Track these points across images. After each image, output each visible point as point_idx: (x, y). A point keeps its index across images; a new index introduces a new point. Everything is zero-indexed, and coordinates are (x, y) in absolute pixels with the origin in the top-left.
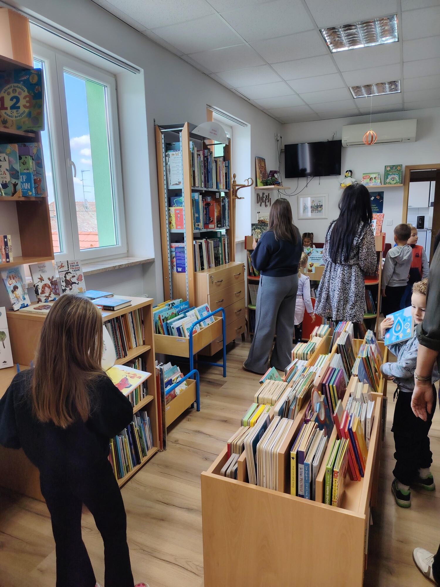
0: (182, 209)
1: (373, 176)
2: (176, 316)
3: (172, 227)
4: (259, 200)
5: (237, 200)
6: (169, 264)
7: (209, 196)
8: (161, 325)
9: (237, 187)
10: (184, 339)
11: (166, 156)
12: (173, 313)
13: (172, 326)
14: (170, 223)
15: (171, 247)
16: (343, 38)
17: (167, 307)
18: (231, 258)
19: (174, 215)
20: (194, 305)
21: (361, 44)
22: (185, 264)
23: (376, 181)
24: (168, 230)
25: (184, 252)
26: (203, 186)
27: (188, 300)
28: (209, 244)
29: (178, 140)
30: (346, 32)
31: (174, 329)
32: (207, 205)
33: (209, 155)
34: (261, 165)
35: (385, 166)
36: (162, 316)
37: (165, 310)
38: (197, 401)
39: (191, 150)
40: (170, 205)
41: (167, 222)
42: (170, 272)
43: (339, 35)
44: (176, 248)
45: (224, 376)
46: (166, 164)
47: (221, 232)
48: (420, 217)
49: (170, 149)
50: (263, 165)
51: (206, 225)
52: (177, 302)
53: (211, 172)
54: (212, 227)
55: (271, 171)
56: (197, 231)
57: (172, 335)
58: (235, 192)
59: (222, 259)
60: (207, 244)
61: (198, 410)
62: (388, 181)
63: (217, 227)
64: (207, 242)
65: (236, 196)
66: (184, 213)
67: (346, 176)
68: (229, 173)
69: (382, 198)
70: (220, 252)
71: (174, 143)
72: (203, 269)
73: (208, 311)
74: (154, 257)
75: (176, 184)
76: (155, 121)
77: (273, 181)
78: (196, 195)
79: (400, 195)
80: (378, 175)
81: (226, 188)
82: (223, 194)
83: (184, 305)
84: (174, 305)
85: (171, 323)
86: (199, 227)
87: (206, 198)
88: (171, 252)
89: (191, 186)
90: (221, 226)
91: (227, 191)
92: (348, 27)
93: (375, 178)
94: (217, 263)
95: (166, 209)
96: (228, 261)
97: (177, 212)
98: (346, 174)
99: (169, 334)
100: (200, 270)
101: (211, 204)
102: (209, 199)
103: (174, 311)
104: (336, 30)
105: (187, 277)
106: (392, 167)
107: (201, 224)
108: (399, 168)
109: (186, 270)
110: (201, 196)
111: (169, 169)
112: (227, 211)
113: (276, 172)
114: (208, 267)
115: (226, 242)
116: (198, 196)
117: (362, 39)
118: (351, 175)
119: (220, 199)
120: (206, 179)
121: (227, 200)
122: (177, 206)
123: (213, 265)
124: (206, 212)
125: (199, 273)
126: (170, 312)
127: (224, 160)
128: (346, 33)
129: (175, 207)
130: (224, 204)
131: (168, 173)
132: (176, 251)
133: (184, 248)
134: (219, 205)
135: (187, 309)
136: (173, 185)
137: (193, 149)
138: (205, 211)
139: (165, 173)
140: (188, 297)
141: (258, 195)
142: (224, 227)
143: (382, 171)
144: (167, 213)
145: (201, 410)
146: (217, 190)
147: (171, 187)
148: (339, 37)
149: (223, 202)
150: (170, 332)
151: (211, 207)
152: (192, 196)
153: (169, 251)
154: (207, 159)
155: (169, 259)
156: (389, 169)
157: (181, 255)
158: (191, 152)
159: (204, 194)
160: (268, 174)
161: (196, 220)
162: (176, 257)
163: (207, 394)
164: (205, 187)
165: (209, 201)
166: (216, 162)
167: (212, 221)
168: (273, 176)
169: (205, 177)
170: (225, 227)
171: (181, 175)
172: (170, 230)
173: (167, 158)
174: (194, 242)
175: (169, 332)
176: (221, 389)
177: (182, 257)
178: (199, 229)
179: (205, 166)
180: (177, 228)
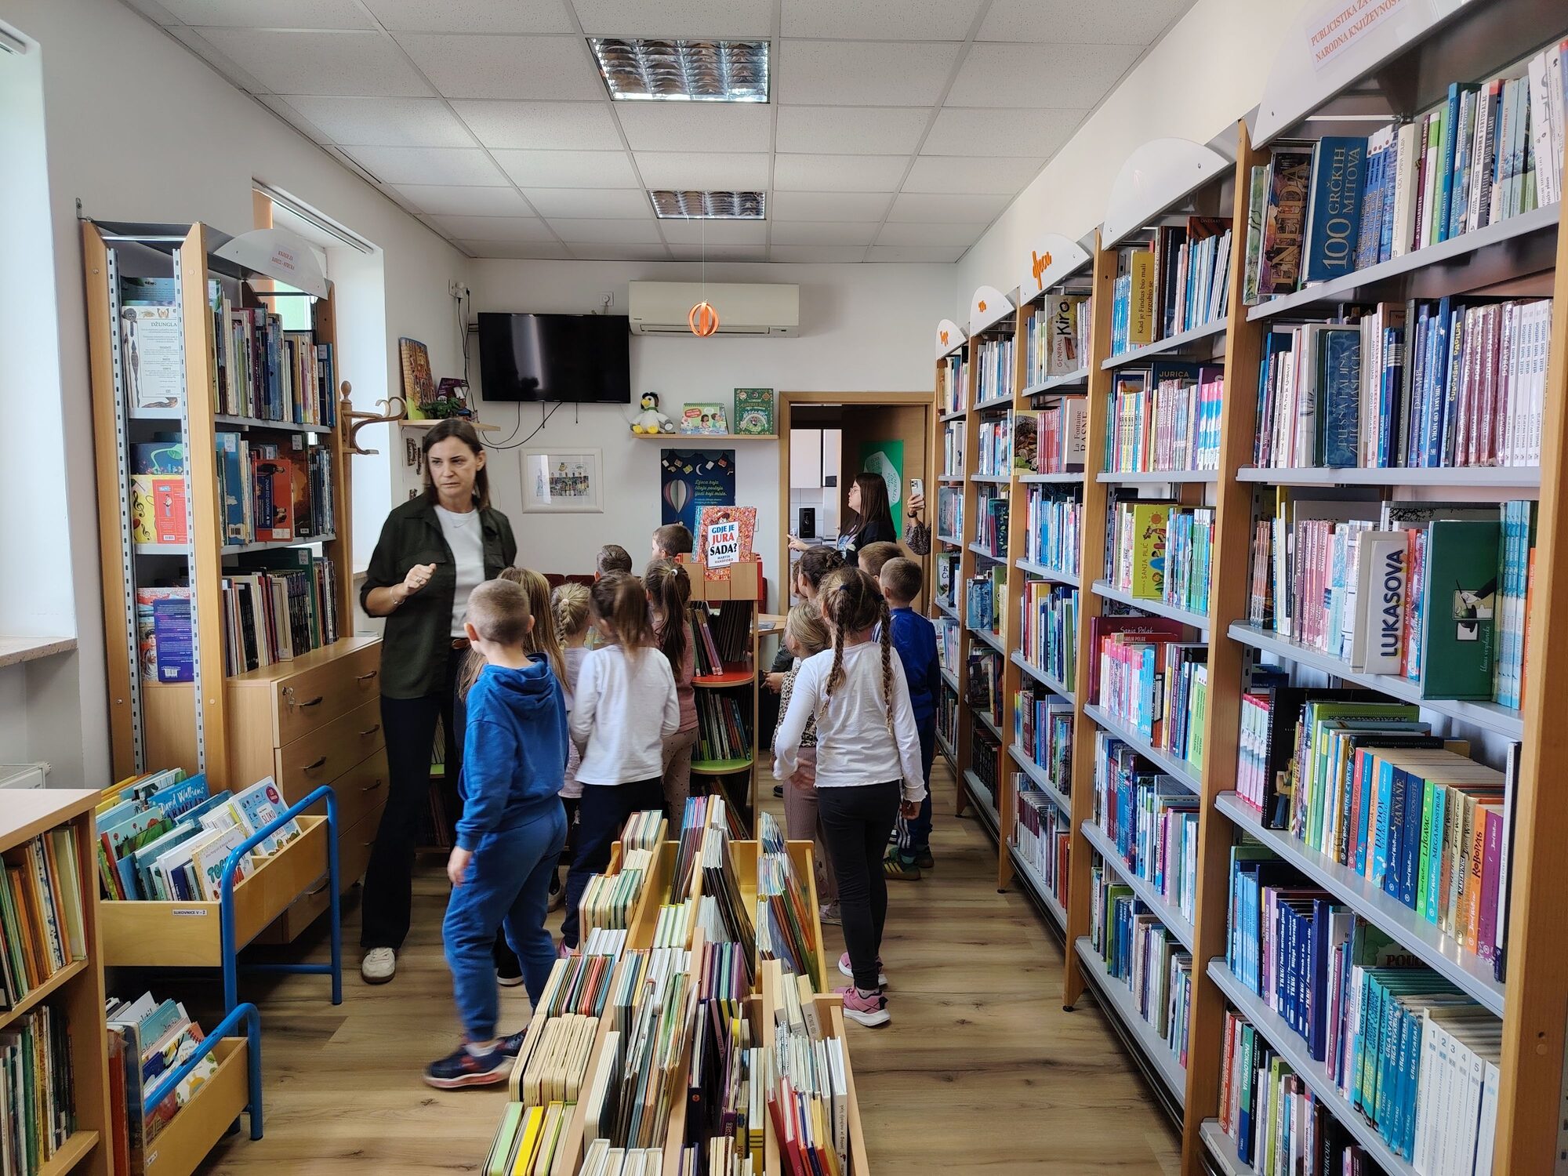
0: (182, 481)
1: (709, 411)
2: (165, 831)
3: (143, 538)
4: (414, 457)
5: (355, 457)
6: (133, 655)
7: (269, 444)
8: (110, 868)
9: (355, 421)
10: (200, 907)
11: (122, 316)
12: (153, 822)
13: (153, 868)
14: (135, 524)
15: (138, 600)
16: (643, 71)
17: (128, 803)
18: (343, 629)
19: (151, 500)
20: (224, 784)
21: (685, 93)
22: (191, 655)
23: (717, 425)
24: (127, 548)
25: (187, 616)
26: (251, 414)
27: (202, 772)
28: (274, 587)
29: (167, 271)
30: (652, 57)
31: (164, 875)
32: (265, 472)
33: (269, 325)
34: (416, 361)
35: (736, 390)
36: (116, 836)
37: (122, 815)
38: (253, 1106)
39: (212, 305)
40: (136, 465)
41: (125, 520)
42: (134, 681)
43: (635, 60)
44: (157, 603)
45: (336, 999)
46: (124, 341)
47: (310, 550)
48: (805, 509)
49: (137, 297)
50: (422, 363)
51: (262, 529)
52: (163, 779)
53: (276, 373)
54: (282, 536)
55: (443, 379)
56: (234, 549)
57: (154, 896)
58: (350, 433)
59: (315, 631)
60: (267, 587)
61: (256, 1135)
62: (743, 424)
63: (298, 534)
64: (266, 582)
65: (353, 445)
66: (187, 494)
67: (642, 407)
68: (330, 379)
69: (731, 465)
70: (309, 610)
71: (151, 280)
72: (252, 665)
73: (276, 801)
74: (72, 636)
75: (160, 405)
76: (79, 206)
77: (453, 407)
78: (230, 441)
79: (771, 458)
80: (721, 408)
81: (323, 423)
82: (312, 439)
83: (189, 789)
84: (153, 791)
85: (150, 857)
86: (238, 536)
87: (261, 450)
88: (140, 616)
89: (213, 413)
90: (310, 531)
91: (325, 429)
92: (656, 46)
93: (714, 416)
94: (301, 645)
95: (123, 479)
96: (334, 635)
97: (161, 489)
98: (645, 402)
99: (141, 896)
100: (243, 671)
101: (280, 469)
102: (270, 453)
103: (159, 812)
104: (629, 48)
105: (198, 695)
106: (751, 393)
107: (247, 528)
108: (766, 396)
109: (195, 674)
110: (244, 444)
111: (135, 358)
112: (326, 488)
113: (458, 383)
114: (271, 659)
115: (327, 580)
116: (234, 441)
117: (686, 81)
118: (656, 405)
119: (307, 453)
120: (262, 393)
121: (325, 456)
122: (163, 472)
123: (286, 651)
124: (263, 490)
125: (240, 681)
126: (143, 819)
127: (315, 342)
128: (652, 61)
129: (153, 473)
130: (319, 468)
131: (130, 368)
132: (158, 614)
133: (187, 602)
134: (302, 469)
135: (201, 800)
136: (148, 406)
137: (220, 304)
138: (257, 488)
139: (117, 368)
140: (201, 760)
141: (410, 443)
142: (318, 534)
143: (729, 401)
144: (124, 493)
145: (267, 1134)
146: (294, 427)
147: (140, 413)
148: (633, 66)
149: (314, 461)
150: (147, 889)
151: (277, 477)
152: (217, 441)
153: (130, 615)
154: (265, 336)
155: (132, 641)
156: (743, 396)
157: (178, 624)
158: (214, 311)
159: (255, 437)
160: (435, 387)
161: (230, 515)
162: (157, 631)
163: (282, 1072)
164: (259, 416)
165: (272, 458)
166: (291, 345)
167: (284, 518)
168: (451, 393)
169: (257, 388)
170: (322, 535)
171: (179, 378)
172: (134, 547)
173: (127, 323)
174: (225, 583)
175: (142, 887)
176: (330, 1048)
177: (180, 632)
178: (242, 543)
179: (257, 356)
180: (160, 540)
